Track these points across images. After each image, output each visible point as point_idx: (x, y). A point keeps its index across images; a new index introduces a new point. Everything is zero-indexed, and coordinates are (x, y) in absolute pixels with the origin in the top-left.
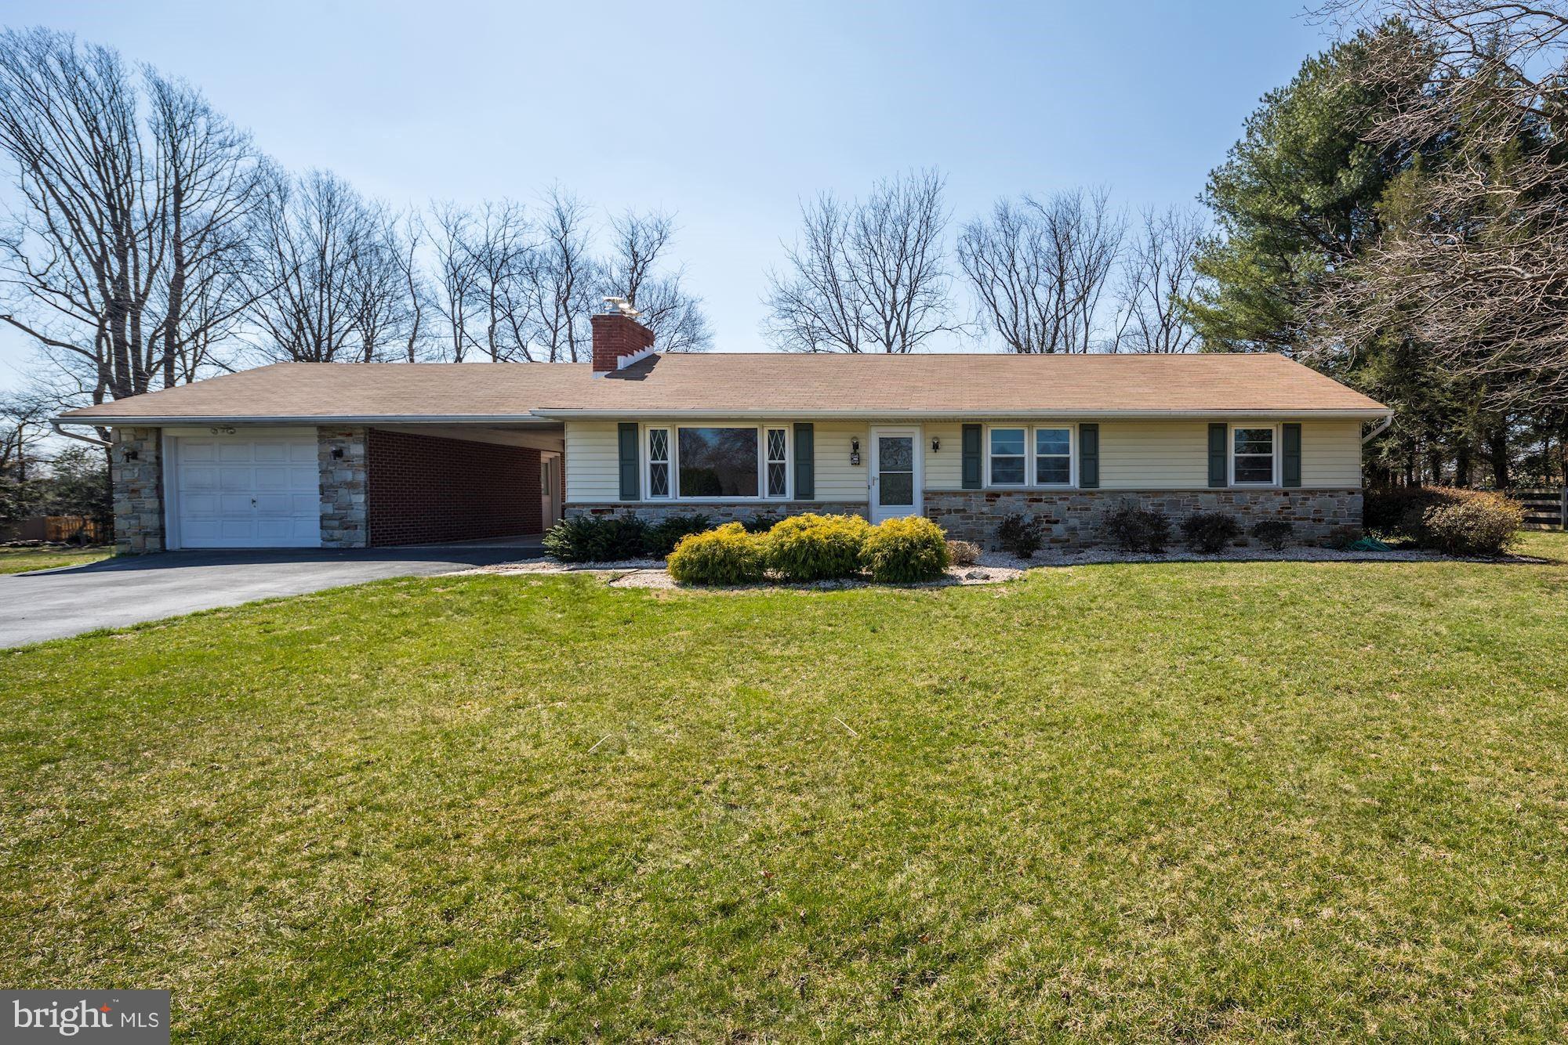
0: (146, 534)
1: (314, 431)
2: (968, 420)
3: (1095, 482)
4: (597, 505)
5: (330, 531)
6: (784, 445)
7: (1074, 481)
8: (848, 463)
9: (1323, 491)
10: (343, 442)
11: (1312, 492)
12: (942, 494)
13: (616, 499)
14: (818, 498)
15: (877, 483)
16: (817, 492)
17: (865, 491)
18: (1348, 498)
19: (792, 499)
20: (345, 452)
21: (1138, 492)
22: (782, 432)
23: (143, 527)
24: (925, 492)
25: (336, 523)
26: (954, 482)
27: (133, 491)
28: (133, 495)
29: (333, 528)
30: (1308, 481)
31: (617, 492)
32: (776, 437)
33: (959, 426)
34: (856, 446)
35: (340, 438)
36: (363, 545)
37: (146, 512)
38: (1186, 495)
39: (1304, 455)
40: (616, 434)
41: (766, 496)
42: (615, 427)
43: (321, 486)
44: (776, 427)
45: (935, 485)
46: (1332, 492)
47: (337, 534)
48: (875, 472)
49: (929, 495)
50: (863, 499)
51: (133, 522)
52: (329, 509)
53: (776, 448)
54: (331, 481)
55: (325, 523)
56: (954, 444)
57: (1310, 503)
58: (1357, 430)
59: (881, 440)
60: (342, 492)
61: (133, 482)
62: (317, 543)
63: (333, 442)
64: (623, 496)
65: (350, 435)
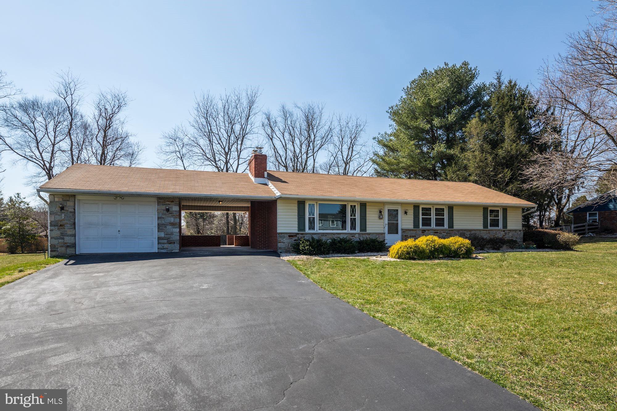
0: (68, 246)
1: (155, 200)
2: (415, 204)
3: (452, 227)
4: (291, 233)
5: (163, 245)
6: (355, 211)
7: (446, 226)
8: (377, 218)
9: (513, 230)
10: (169, 204)
11: (510, 230)
12: (408, 230)
13: (296, 231)
14: (368, 231)
15: (387, 226)
16: (367, 229)
17: (382, 229)
18: (519, 233)
19: (359, 232)
20: (170, 210)
21: (465, 230)
22: (355, 206)
23: (66, 243)
24: (402, 229)
25: (166, 241)
26: (411, 226)
27: (61, 225)
28: (61, 227)
29: (164, 243)
30: (510, 227)
31: (297, 228)
32: (353, 208)
33: (412, 206)
34: (380, 212)
35: (168, 203)
36: (177, 251)
37: (68, 236)
38: (478, 231)
39: (508, 218)
40: (296, 205)
41: (349, 230)
42: (296, 202)
43: (158, 224)
44: (353, 204)
45: (405, 227)
46: (515, 230)
47: (166, 246)
48: (386, 222)
49: (404, 231)
50: (382, 232)
51: (60, 241)
52: (162, 235)
53: (353, 211)
54: (163, 222)
55: (160, 241)
56: (411, 212)
57: (510, 234)
58: (521, 210)
59: (389, 210)
60: (169, 227)
61: (61, 221)
62: (155, 250)
63: (164, 204)
64: (299, 230)
65: (173, 201)
